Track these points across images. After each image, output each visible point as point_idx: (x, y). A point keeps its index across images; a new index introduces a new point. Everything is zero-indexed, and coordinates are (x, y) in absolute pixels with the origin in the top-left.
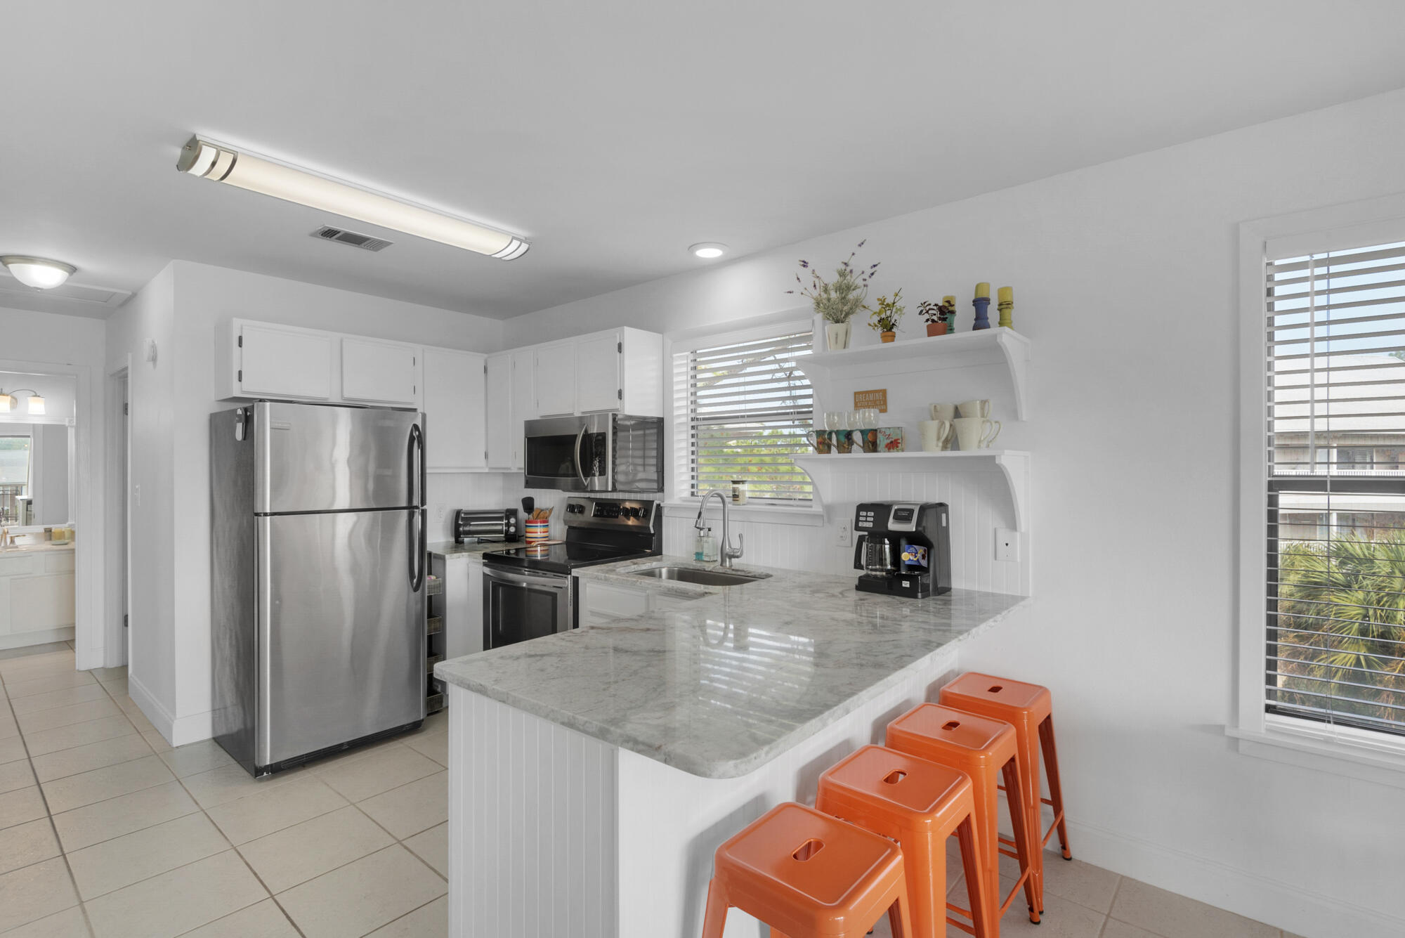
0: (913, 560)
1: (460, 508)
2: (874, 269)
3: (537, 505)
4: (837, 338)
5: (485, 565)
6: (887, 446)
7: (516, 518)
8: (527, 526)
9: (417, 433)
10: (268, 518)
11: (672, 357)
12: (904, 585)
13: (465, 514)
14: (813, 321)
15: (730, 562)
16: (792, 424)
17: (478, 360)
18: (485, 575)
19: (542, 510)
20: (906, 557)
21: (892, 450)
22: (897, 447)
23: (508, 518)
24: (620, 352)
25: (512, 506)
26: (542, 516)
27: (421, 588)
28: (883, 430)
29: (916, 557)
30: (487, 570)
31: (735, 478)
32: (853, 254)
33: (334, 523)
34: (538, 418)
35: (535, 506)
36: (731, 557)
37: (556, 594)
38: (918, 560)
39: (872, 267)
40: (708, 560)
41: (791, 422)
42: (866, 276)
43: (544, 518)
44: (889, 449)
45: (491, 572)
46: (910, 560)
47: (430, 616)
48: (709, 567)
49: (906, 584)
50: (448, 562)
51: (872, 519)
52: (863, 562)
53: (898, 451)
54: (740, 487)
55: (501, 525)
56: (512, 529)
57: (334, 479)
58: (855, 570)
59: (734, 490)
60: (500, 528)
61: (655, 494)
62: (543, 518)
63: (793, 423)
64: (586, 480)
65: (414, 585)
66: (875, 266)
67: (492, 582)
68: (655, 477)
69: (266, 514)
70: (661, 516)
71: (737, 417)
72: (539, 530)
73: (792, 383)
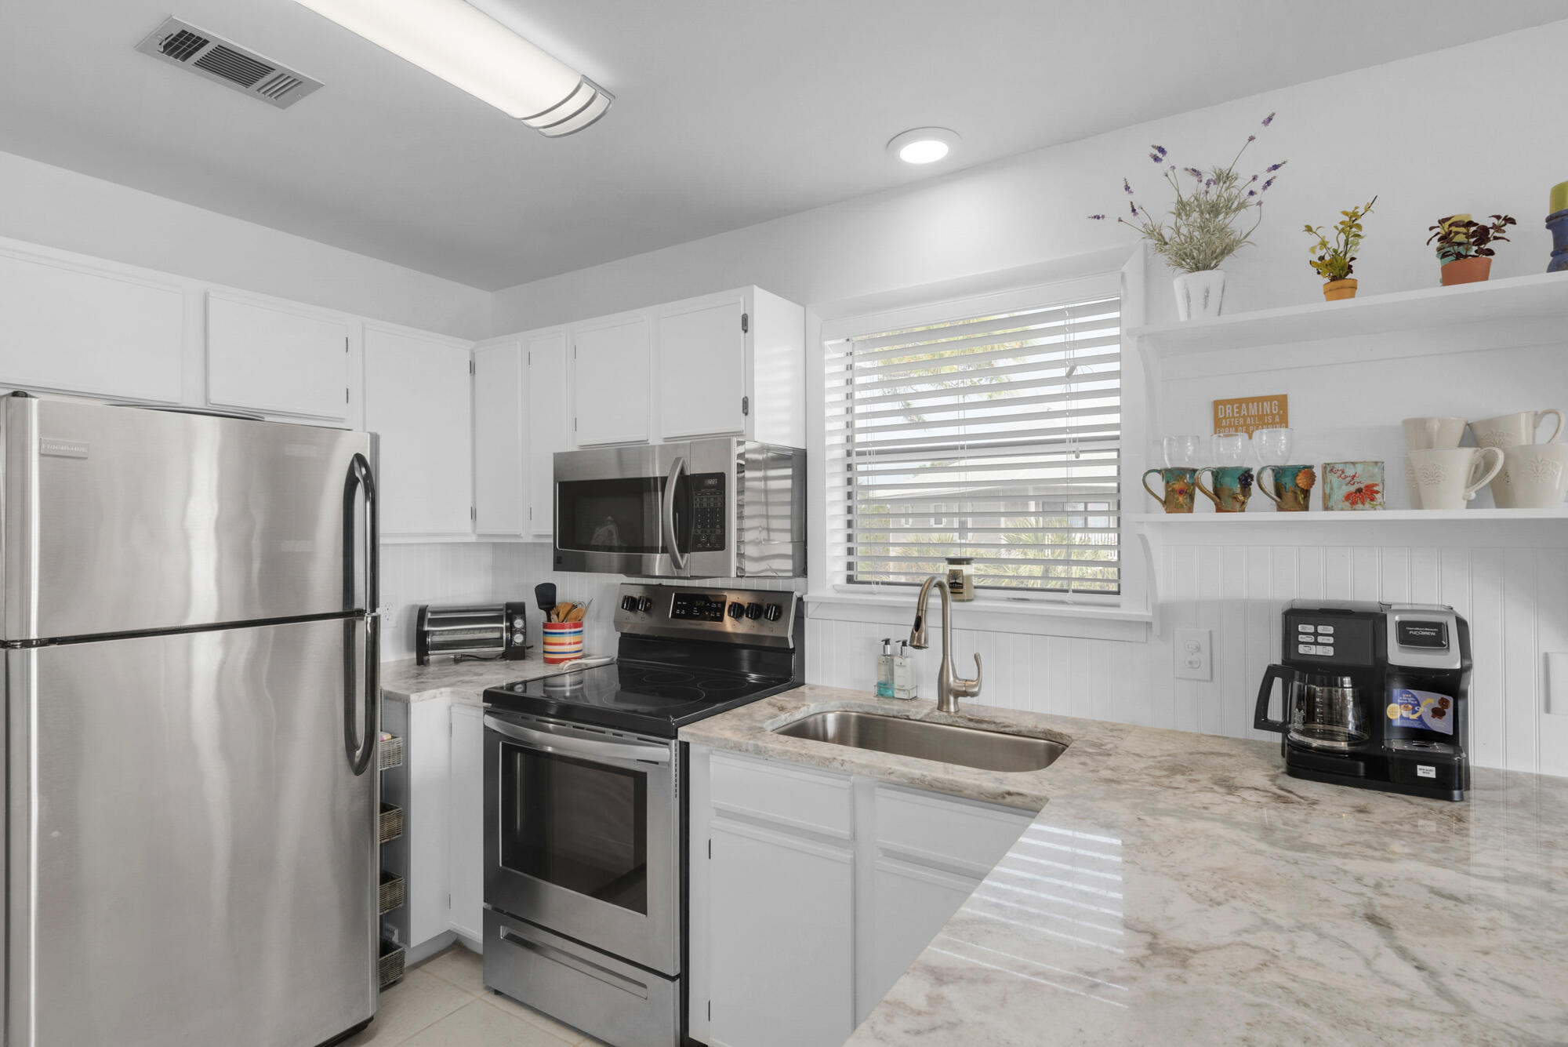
0: (1408, 719)
1: (426, 603)
2: (1274, 173)
3: (560, 597)
4: (1206, 297)
5: (488, 712)
6: (1347, 497)
7: (524, 619)
8: (546, 633)
9: (364, 471)
10: (34, 651)
11: (822, 347)
12: (1420, 773)
13: (433, 613)
14: (1123, 276)
15: (956, 703)
16: (1074, 459)
17: (458, 351)
18: (486, 729)
19: (574, 607)
20: (1397, 712)
21: (1360, 505)
22: (1373, 499)
23: (510, 619)
24: (746, 331)
25: (515, 598)
26: (573, 617)
27: (369, 765)
28: (1340, 467)
29: (1414, 712)
30: (492, 722)
31: (954, 553)
32: (1252, 139)
33: (189, 650)
34: (575, 449)
35: (559, 599)
36: (958, 694)
37: (644, 775)
38: (1420, 718)
39: (1269, 170)
40: (906, 697)
41: (1074, 455)
42: (1257, 186)
43: (574, 617)
44: (1354, 503)
45: (498, 725)
46: (1402, 717)
47: (385, 808)
48: (917, 713)
49: (1426, 772)
50: (415, 708)
51: (1331, 640)
52: (1275, 713)
53: (1374, 508)
54: (966, 570)
55: (495, 630)
56: (518, 639)
57: (189, 563)
58: (1256, 730)
59: (954, 575)
60: (497, 635)
61: (790, 580)
62: (575, 619)
63: (1077, 457)
64: (682, 556)
65: (357, 760)
66: (1275, 167)
67: (503, 744)
68: (788, 549)
69: (27, 644)
70: (803, 618)
71: (955, 448)
72: (568, 639)
73: (1075, 387)
